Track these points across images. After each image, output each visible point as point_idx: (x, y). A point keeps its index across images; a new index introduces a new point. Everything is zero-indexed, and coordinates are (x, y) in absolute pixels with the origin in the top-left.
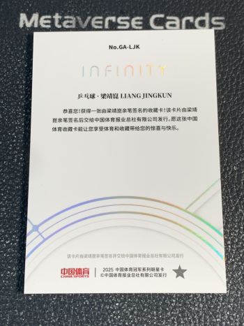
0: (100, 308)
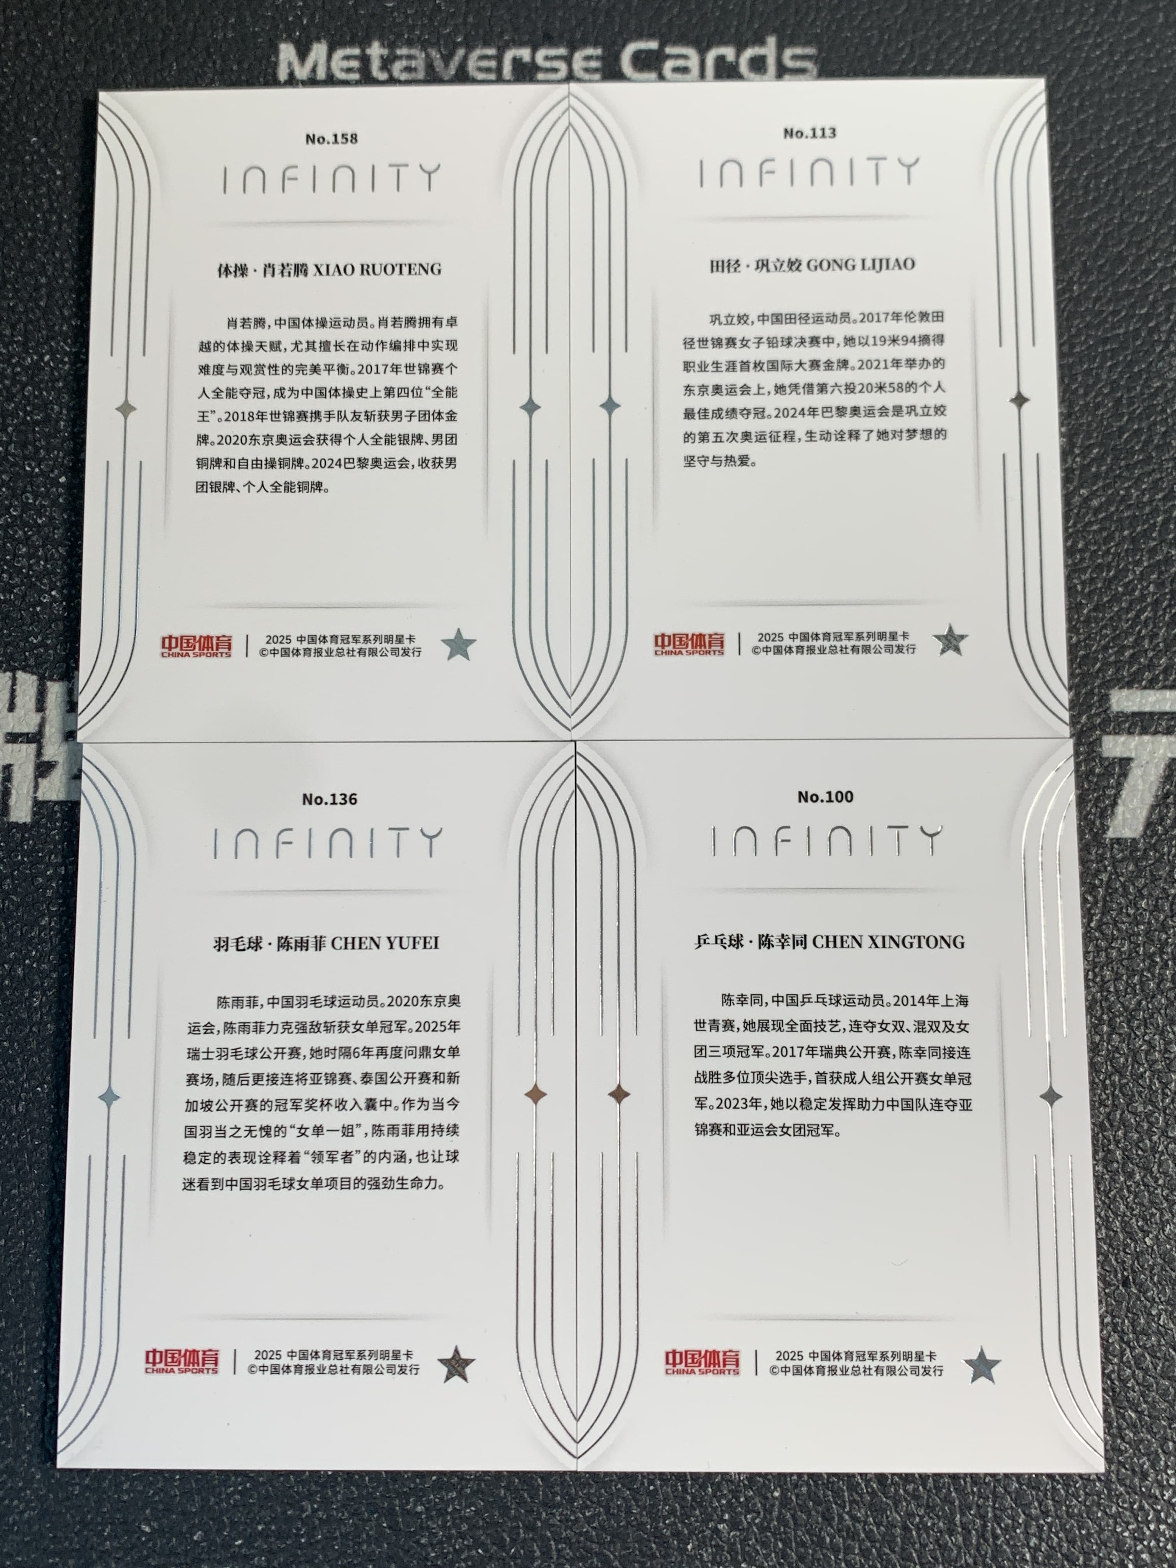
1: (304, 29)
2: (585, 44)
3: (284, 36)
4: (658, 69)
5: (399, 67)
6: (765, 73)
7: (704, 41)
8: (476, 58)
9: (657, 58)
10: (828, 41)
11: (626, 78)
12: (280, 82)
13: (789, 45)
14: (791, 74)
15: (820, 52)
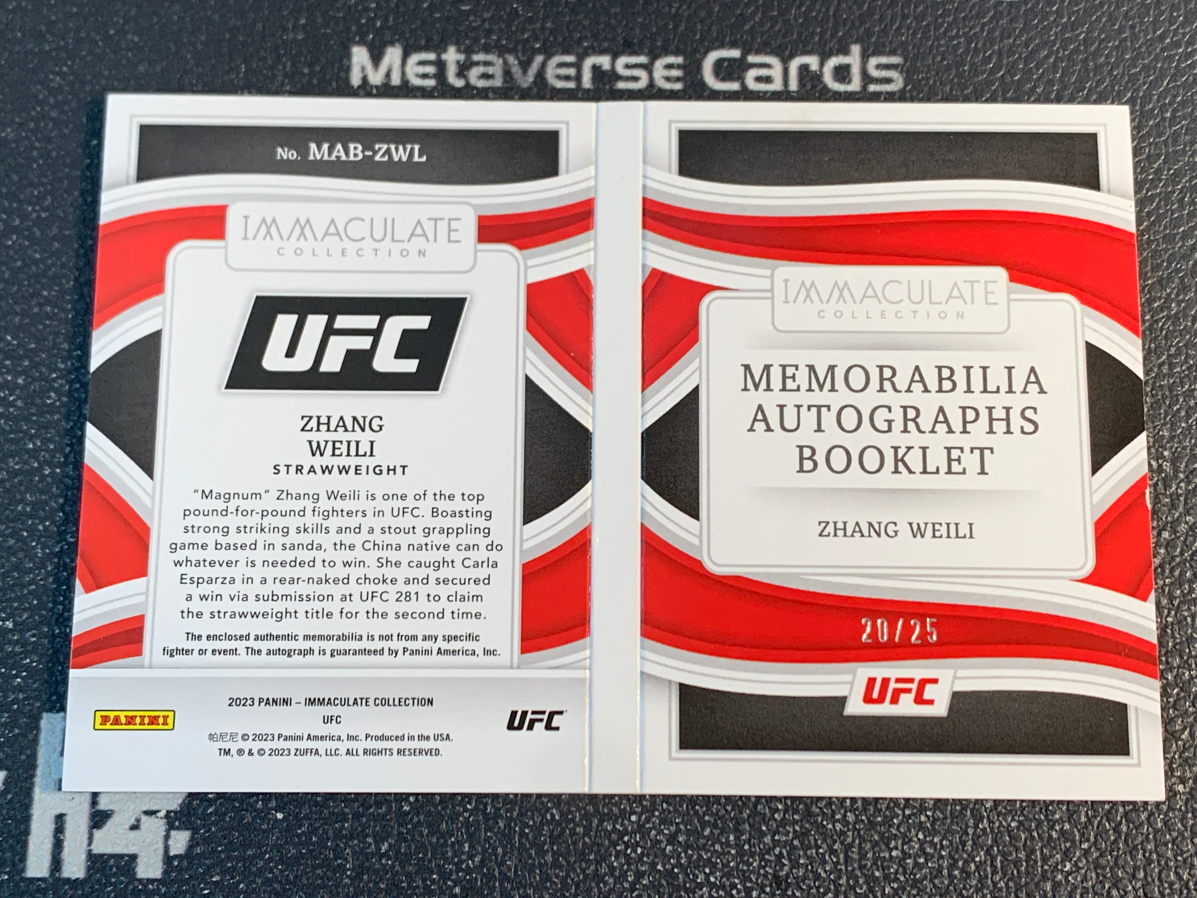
0: (588, 829)
1: (378, 32)
2: (666, 51)
3: (357, 39)
4: (741, 79)
5: (476, 74)
6: (849, 82)
7: (787, 49)
8: (554, 65)
9: (739, 67)
10: (913, 49)
11: (708, 87)
12: (353, 87)
13: (874, 54)
14: (876, 83)
15: (906, 61)
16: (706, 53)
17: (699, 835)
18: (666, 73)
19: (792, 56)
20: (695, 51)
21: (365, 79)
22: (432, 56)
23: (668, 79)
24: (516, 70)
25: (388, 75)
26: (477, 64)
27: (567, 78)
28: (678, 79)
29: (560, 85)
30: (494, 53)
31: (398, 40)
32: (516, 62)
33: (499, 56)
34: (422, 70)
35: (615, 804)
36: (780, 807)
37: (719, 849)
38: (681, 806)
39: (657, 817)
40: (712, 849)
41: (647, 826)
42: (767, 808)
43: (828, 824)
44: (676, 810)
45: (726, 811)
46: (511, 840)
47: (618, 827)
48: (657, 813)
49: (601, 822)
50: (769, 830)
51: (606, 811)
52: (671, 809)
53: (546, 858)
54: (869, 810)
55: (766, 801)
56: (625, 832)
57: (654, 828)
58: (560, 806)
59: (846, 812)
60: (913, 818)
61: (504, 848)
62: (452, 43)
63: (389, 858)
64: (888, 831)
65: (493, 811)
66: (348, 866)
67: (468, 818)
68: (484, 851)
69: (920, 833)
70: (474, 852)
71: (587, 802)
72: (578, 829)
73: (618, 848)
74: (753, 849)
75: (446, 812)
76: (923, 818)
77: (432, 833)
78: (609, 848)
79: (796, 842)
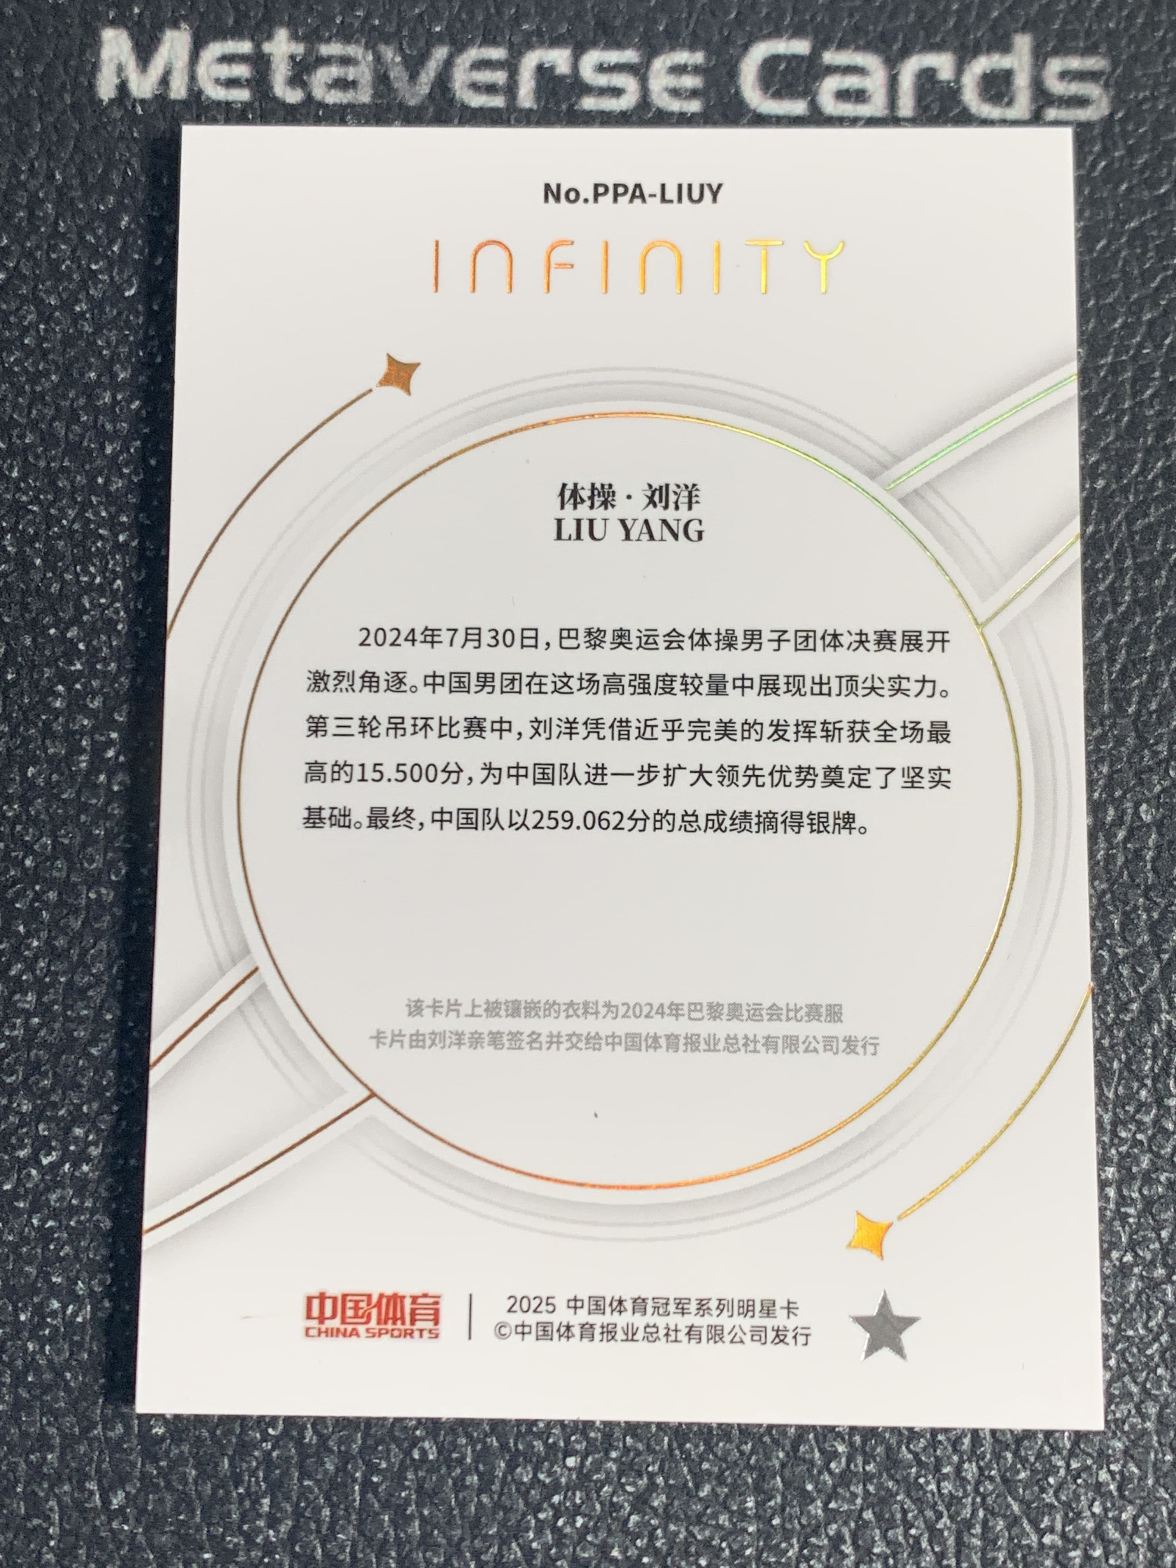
2: (673, 41)
3: (112, 15)
4: (809, 93)
5: (323, 81)
6: (1010, 104)
7: (895, 39)
8: (468, 65)
9: (807, 72)
10: (1128, 45)
11: (749, 110)
12: (101, 101)
13: (1056, 52)
14: (1059, 107)
15: (1115, 64)
16: (746, 47)
17: (691, 1495)
18: (672, 81)
19: (905, 53)
20: (727, 41)
21: (123, 87)
22: (245, 47)
23: (675, 93)
24: (398, 74)
25: (165, 81)
26: (327, 61)
27: (491, 89)
28: (694, 93)
29: (477, 101)
30: (357, 42)
31: (185, 18)
32: (398, 59)
33: (367, 47)
34: (226, 71)
35: (539, 1436)
36: (841, 1448)
37: (727, 1523)
38: (660, 1442)
39: (615, 1460)
40: (714, 1523)
41: (595, 1477)
42: (816, 1450)
43: (928, 1483)
44: (649, 1449)
45: (742, 1453)
46: (347, 1495)
47: (542, 1476)
48: (614, 1455)
49: (511, 1467)
50: (819, 1491)
51: (521, 1447)
52: (640, 1446)
53: (410, 1531)
54: (1006, 1459)
55: (816, 1438)
56: (556, 1487)
57: (607, 1481)
58: (438, 1435)
59: (961, 1462)
60: (1084, 1475)
61: (333, 1506)
62: (282, 24)
63: (126, 1521)
64: (1039, 1499)
65: (314, 1442)
66: (51, 1531)
67: (269, 1453)
68: (298, 1514)
69: (1097, 1503)
70: (278, 1515)
71: (487, 1428)
72: (469, 1479)
73: (542, 1516)
74: (788, 1526)
75: (229, 1441)
76: (1103, 1476)
77: (202, 1476)
78: (524, 1515)
79: (868, 1515)
